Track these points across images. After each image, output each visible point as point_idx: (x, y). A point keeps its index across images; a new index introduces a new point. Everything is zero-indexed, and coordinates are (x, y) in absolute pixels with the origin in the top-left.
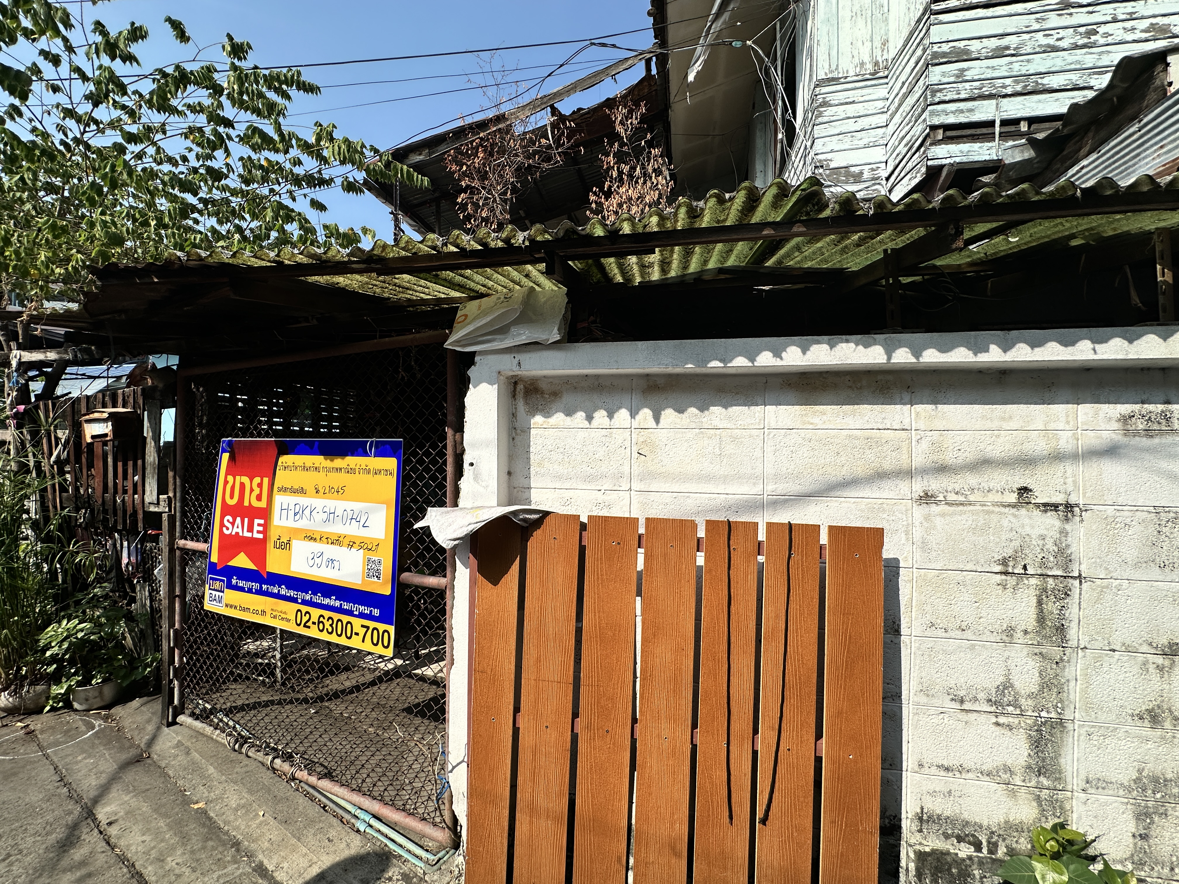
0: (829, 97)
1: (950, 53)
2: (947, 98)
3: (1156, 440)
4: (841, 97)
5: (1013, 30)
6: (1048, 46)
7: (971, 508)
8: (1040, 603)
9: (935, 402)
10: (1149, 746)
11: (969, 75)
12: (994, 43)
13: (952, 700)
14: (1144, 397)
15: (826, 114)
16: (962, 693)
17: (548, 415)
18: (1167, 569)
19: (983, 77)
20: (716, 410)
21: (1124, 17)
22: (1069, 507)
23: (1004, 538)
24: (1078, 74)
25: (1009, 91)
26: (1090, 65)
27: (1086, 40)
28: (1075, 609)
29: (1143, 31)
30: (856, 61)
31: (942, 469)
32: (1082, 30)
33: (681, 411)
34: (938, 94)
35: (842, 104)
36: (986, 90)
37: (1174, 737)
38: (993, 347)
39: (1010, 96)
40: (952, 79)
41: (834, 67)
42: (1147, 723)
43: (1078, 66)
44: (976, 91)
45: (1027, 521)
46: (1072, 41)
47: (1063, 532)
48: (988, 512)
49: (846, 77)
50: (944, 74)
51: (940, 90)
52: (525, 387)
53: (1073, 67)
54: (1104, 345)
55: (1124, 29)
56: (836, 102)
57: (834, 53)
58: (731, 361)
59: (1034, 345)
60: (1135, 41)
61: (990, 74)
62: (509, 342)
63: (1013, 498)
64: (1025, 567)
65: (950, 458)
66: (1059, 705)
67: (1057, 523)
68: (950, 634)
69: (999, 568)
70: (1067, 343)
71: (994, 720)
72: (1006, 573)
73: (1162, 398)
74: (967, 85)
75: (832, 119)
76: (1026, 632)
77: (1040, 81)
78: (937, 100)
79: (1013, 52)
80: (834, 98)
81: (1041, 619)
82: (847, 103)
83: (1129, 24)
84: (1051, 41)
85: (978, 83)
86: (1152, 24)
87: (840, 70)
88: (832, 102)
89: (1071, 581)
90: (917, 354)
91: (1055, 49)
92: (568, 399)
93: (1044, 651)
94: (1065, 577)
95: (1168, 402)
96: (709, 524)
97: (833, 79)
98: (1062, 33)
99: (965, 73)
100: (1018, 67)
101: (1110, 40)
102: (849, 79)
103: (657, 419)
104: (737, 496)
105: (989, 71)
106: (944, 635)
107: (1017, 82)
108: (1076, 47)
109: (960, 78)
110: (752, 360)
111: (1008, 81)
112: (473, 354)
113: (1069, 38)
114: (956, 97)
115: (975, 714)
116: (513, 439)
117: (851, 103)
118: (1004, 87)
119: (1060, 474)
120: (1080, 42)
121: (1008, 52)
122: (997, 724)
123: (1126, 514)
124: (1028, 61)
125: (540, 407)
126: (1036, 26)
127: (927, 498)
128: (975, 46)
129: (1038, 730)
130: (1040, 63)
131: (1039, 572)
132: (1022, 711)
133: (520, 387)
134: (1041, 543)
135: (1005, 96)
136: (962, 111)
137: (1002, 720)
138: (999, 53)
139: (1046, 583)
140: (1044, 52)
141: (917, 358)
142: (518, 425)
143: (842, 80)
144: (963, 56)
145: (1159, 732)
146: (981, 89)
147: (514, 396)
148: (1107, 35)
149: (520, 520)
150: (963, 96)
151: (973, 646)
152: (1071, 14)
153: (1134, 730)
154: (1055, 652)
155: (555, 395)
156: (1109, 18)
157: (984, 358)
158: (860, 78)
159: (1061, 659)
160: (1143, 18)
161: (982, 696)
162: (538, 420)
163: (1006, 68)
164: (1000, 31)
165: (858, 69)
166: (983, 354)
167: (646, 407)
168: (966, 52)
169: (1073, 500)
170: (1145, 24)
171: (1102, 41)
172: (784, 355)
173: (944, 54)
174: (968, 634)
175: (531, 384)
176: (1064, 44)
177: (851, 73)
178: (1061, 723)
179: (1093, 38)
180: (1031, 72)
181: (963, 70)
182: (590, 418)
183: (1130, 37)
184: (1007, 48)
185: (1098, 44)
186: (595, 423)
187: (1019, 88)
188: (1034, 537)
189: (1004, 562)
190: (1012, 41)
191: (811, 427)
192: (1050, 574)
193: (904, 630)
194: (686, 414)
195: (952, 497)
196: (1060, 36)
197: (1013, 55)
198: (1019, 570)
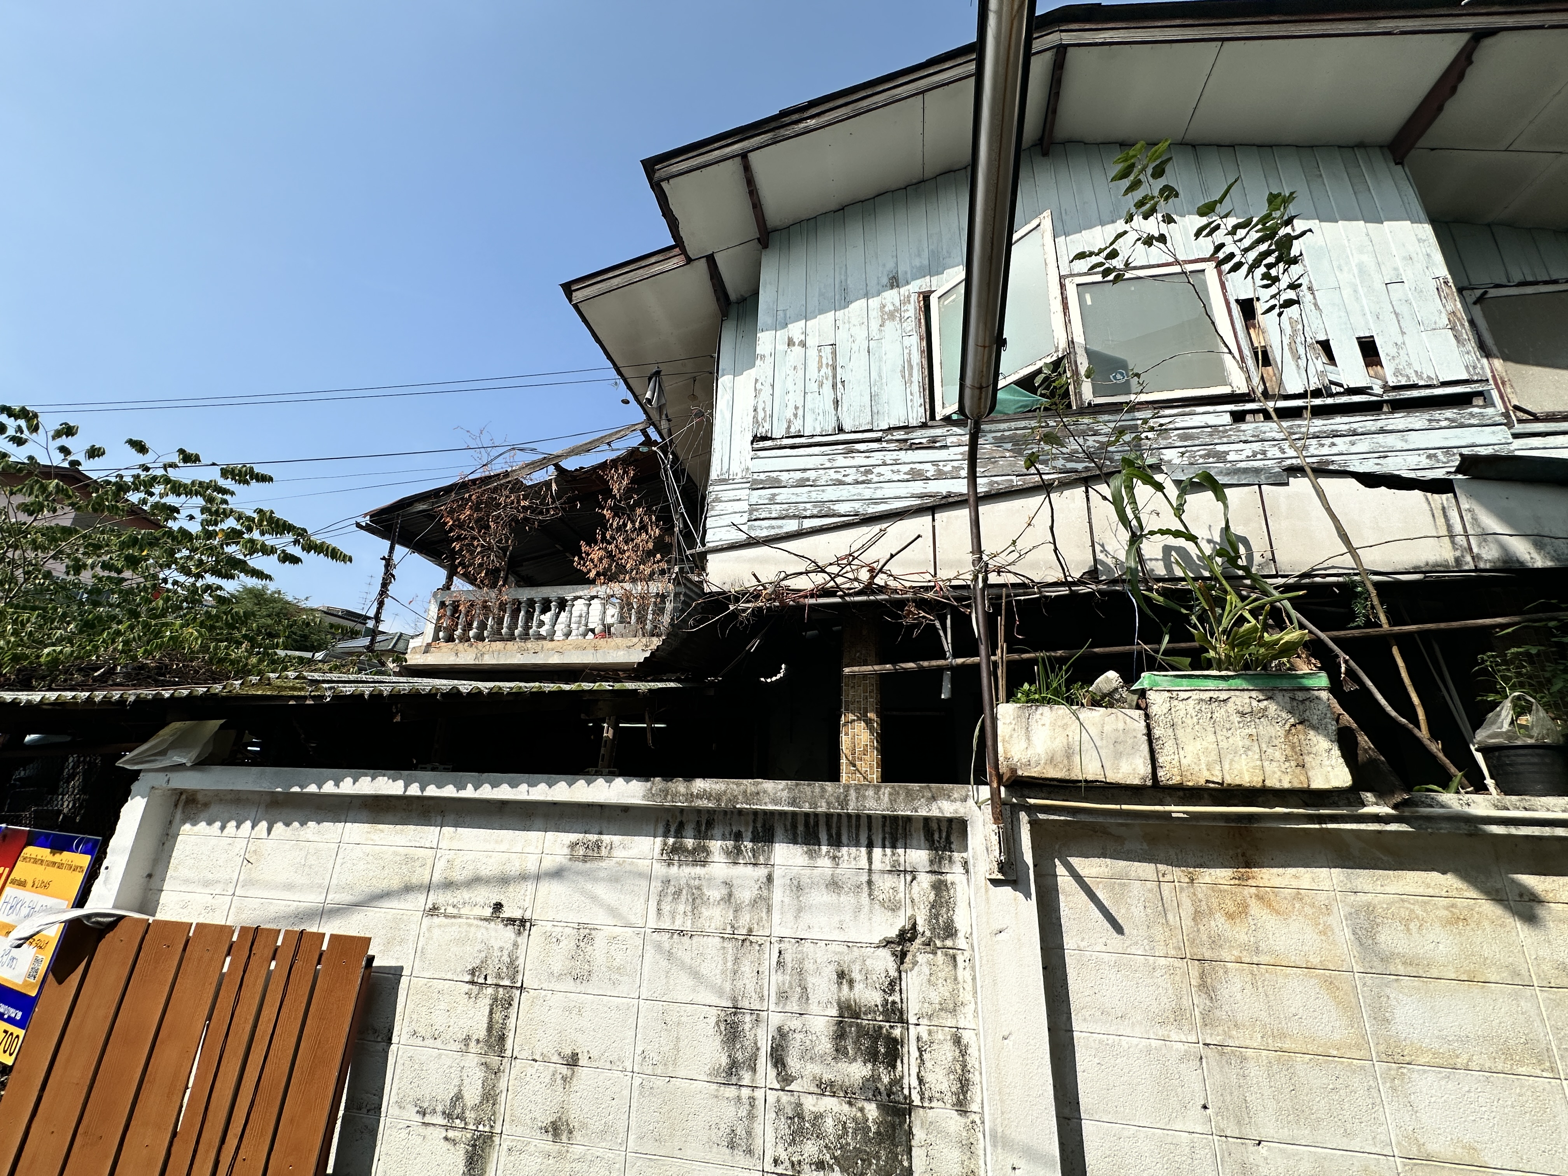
0: (721, 494)
1: (766, 481)
2: (762, 517)
3: (588, 865)
4: (731, 495)
5: (812, 467)
6: (837, 480)
7: (460, 920)
8: (491, 1013)
9: (456, 825)
10: (550, 1162)
11: (779, 499)
12: (798, 475)
13: (418, 1112)
14: (587, 828)
15: (717, 508)
16: (425, 1105)
17: (194, 824)
18: (578, 981)
19: (789, 501)
20: (312, 824)
21: (891, 462)
22: (523, 922)
23: (476, 949)
24: (860, 504)
25: (808, 513)
26: (868, 497)
27: (864, 478)
28: (513, 1019)
29: (905, 473)
30: (743, 466)
31: (449, 885)
32: (862, 469)
33: (287, 824)
34: (755, 513)
35: (730, 501)
36: (791, 512)
37: (567, 1151)
38: (470, 786)
39: (810, 517)
40: (767, 501)
41: (725, 470)
42: (550, 1137)
43: (859, 498)
44: (784, 512)
45: (493, 934)
46: (855, 478)
47: (516, 945)
48: (470, 925)
49: (733, 479)
50: (760, 497)
51: (757, 510)
52: (187, 798)
53: (855, 497)
54: (535, 788)
55: (892, 471)
56: (726, 499)
57: (726, 460)
58: (306, 787)
59: (493, 786)
60: (899, 481)
61: (794, 499)
62: (166, 763)
63: (488, 912)
64: (486, 979)
65: (457, 876)
66: (492, 1118)
67: (513, 936)
68: (426, 1043)
69: (468, 978)
70: (514, 785)
71: (444, 1134)
72: (472, 983)
73: (597, 829)
74: (778, 507)
75: (722, 513)
76: (478, 1041)
77: (832, 507)
78: (754, 517)
79: (811, 483)
80: (725, 496)
81: (490, 1029)
82: (734, 500)
83: (895, 468)
84: (839, 476)
85: (786, 506)
86: (912, 469)
87: (731, 472)
88: (723, 499)
89: (514, 990)
90: (423, 789)
91: (841, 483)
92: (214, 809)
93: (488, 1060)
94: (512, 987)
95: (601, 833)
96: (244, 930)
97: (724, 480)
98: (848, 471)
99: (777, 497)
100: (816, 495)
101: (882, 479)
102: (736, 481)
103: (269, 831)
104: (306, 904)
105: (794, 496)
106: (422, 1044)
107: (815, 507)
108: (857, 482)
109: (772, 501)
110: (320, 787)
111: (808, 506)
112: (139, 772)
113: (853, 475)
114: (768, 516)
115: (432, 1128)
116: (163, 844)
117: (738, 500)
118: (805, 510)
119: (523, 892)
120: (860, 479)
121: (808, 483)
122: (446, 1139)
123: (560, 929)
124: (823, 491)
125: (192, 816)
126: (828, 465)
127: (434, 910)
128: (784, 476)
129: (474, 1146)
130: (831, 493)
131: (494, 982)
132: (466, 1124)
133: (184, 797)
134: (499, 954)
135: (805, 517)
136: (773, 527)
137: (451, 1134)
138: (801, 484)
139: (498, 992)
140: (834, 485)
141: (422, 792)
142: (171, 832)
143: (731, 481)
144: (776, 484)
145: (557, 1147)
146: (787, 510)
147: (176, 806)
148: (880, 475)
149: (93, 923)
150: (774, 515)
151: (440, 1055)
152: (853, 457)
153: (542, 1145)
154: (494, 1060)
155: (206, 805)
156: (880, 462)
157: (463, 794)
158: (744, 480)
159: (499, 1069)
160: (905, 463)
161: (439, 1108)
162: (187, 827)
163: (806, 495)
164: (803, 467)
165: (744, 473)
166: (463, 791)
167: (265, 820)
168: (777, 480)
169: (527, 916)
170: (906, 468)
171: (876, 479)
172: (341, 784)
173: (762, 481)
174: (439, 1042)
175: (193, 795)
176: (848, 480)
177: (739, 476)
178: (492, 1134)
179: (870, 476)
180: (825, 500)
181: (774, 495)
182: (223, 828)
183: (896, 477)
184: (808, 480)
185: (874, 481)
186: (226, 831)
187: (815, 512)
188: (496, 948)
189: (473, 972)
190: (812, 475)
191: (372, 843)
192: (502, 984)
193: (395, 1040)
194: (291, 827)
195: (450, 910)
196: (846, 473)
197: (811, 486)
198: (481, 980)
